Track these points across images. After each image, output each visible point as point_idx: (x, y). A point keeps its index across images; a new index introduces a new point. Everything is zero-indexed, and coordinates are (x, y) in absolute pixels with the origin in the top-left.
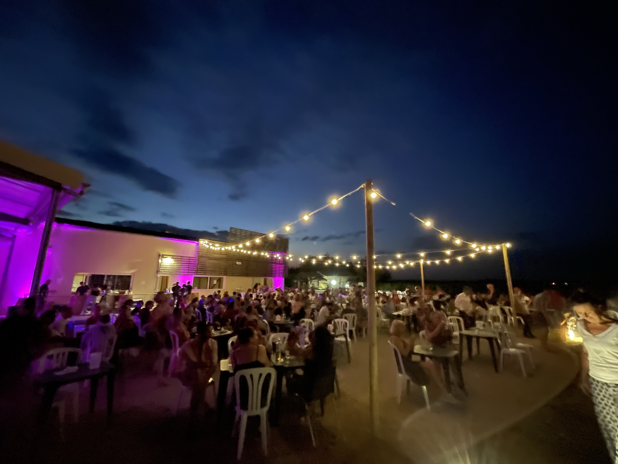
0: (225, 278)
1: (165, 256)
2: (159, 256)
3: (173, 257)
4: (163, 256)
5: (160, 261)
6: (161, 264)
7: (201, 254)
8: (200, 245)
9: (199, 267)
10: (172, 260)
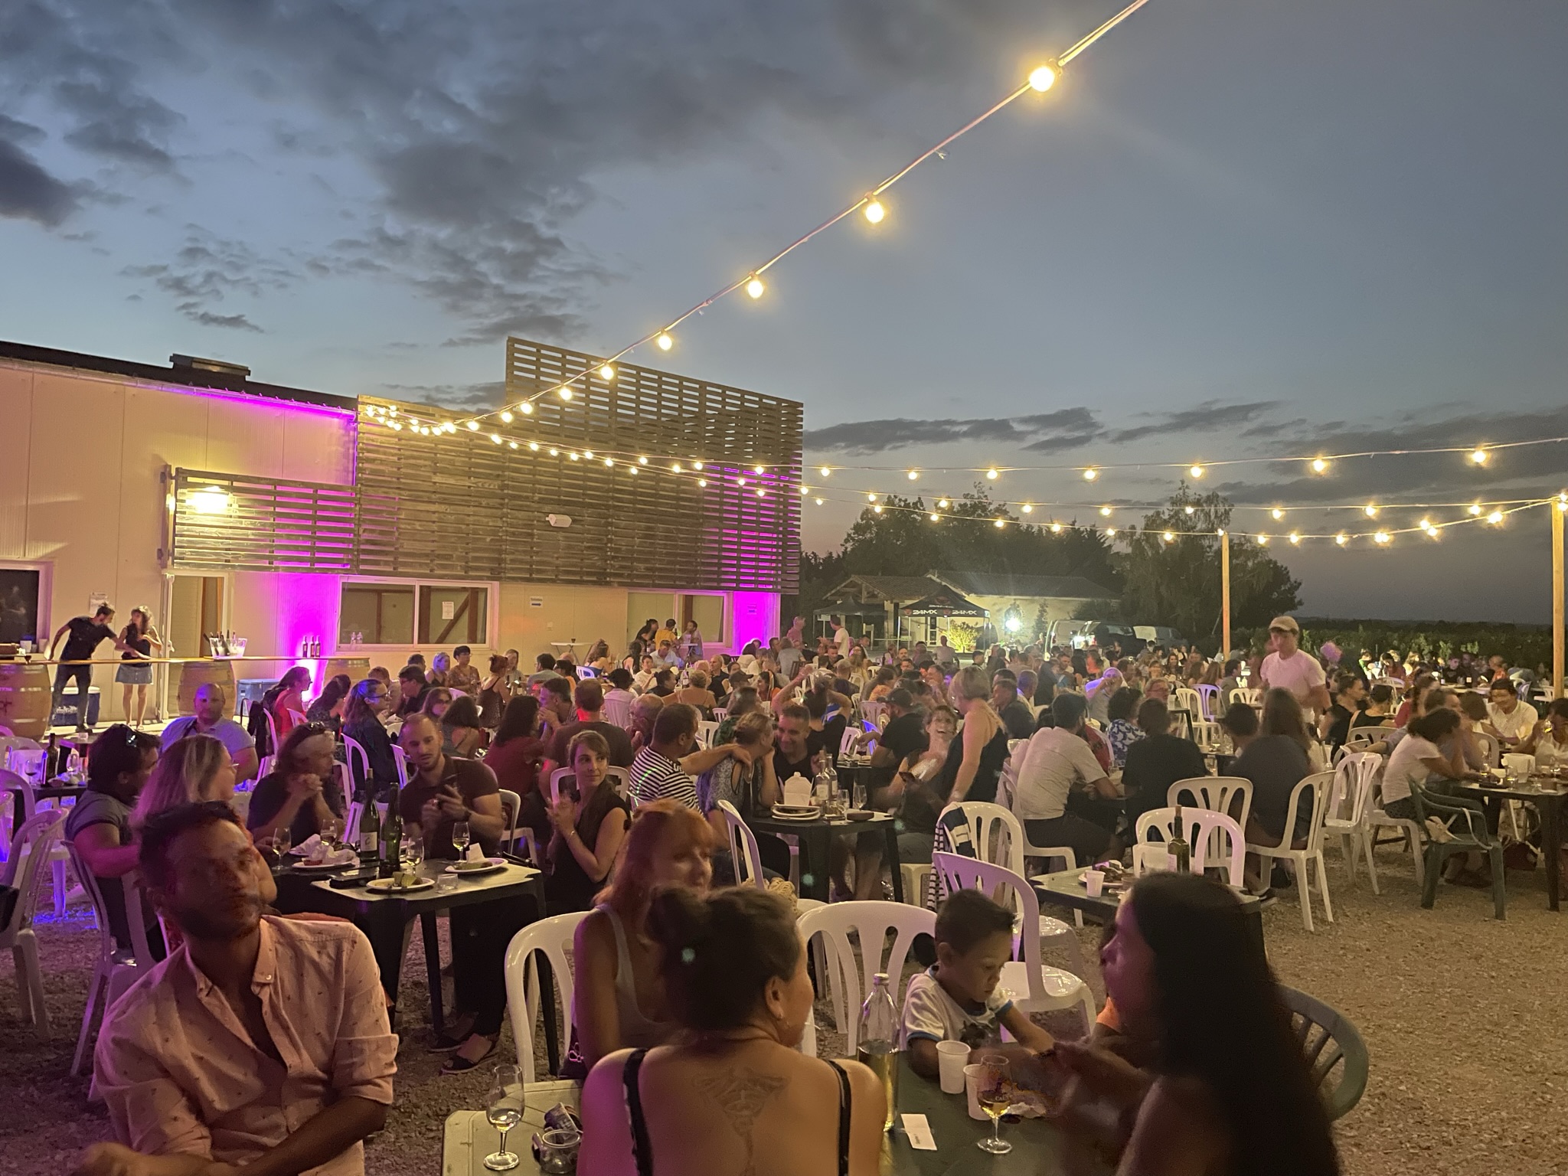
0: (493, 588)
1: (190, 479)
2: (164, 475)
3: (232, 483)
4: (182, 478)
5: (170, 501)
6: (175, 517)
7: (373, 472)
8: (361, 427)
9: (365, 536)
10: (231, 498)
